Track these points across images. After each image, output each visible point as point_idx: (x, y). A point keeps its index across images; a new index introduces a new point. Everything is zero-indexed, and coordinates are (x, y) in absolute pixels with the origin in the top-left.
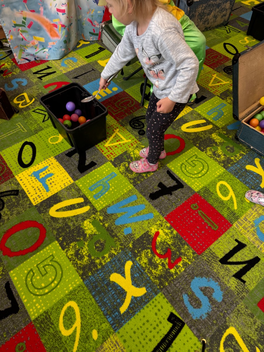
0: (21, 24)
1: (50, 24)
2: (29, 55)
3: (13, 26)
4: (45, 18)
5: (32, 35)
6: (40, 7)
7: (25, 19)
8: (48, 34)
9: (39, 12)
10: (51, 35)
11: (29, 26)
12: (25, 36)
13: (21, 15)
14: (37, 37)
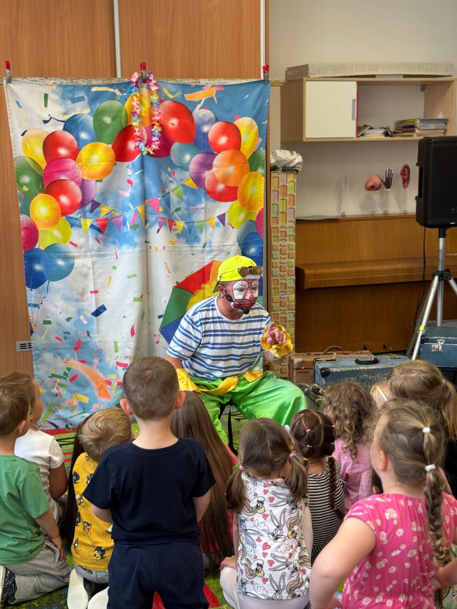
0: (62, 375)
1: (103, 381)
2: (58, 419)
3: (49, 376)
4: (98, 371)
5: (72, 392)
6: (95, 358)
7: (69, 369)
8: (96, 393)
9: (91, 364)
10: (100, 394)
11: (72, 380)
12: (63, 391)
13: (65, 364)
14: (79, 396)
